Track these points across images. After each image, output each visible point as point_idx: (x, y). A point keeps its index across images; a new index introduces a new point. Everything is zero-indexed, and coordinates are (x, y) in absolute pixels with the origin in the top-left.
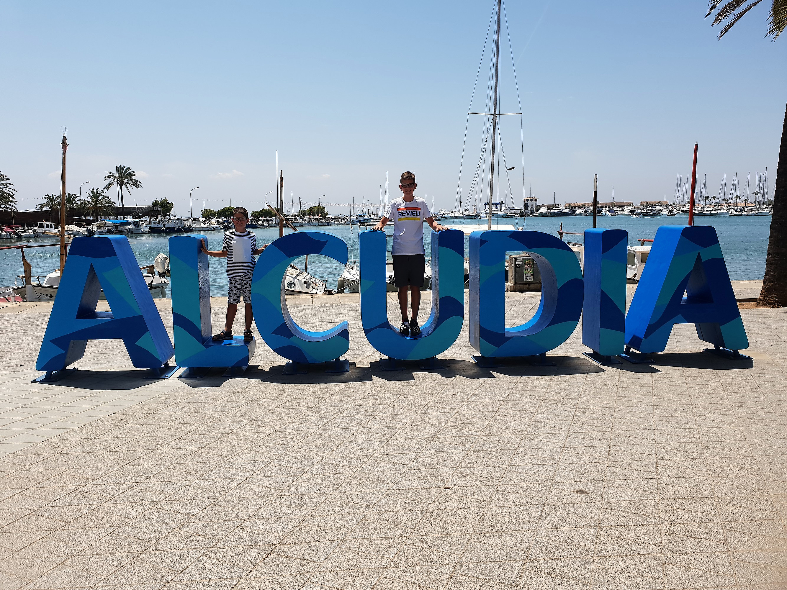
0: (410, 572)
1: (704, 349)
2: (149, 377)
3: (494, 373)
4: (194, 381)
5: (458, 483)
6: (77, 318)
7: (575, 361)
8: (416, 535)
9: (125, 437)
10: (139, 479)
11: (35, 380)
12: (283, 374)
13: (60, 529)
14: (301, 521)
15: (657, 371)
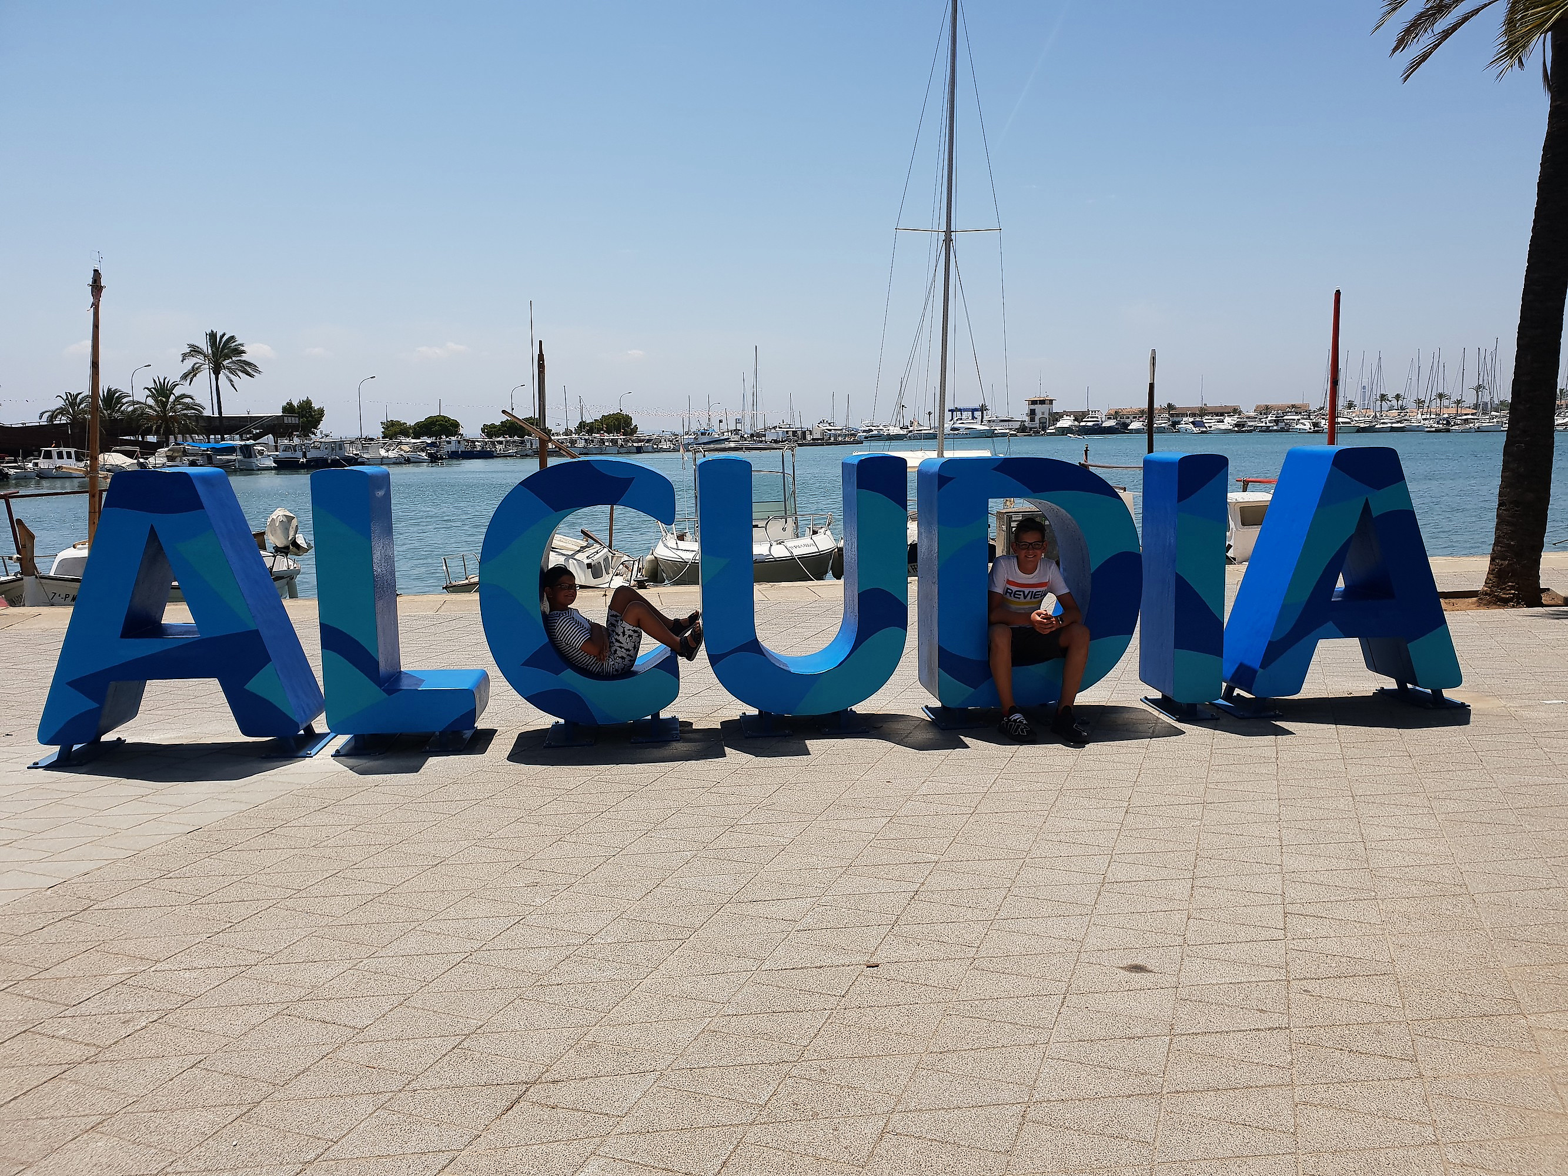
0: (798, 1132)
1: (1376, 690)
2: (273, 755)
3: (967, 740)
4: (364, 761)
5: (894, 956)
6: (122, 636)
7: (1126, 715)
8: (810, 1059)
9: (223, 876)
10: (252, 959)
11: (38, 764)
12: (545, 747)
13: (88, 1061)
14: (582, 1036)
15: (1287, 732)
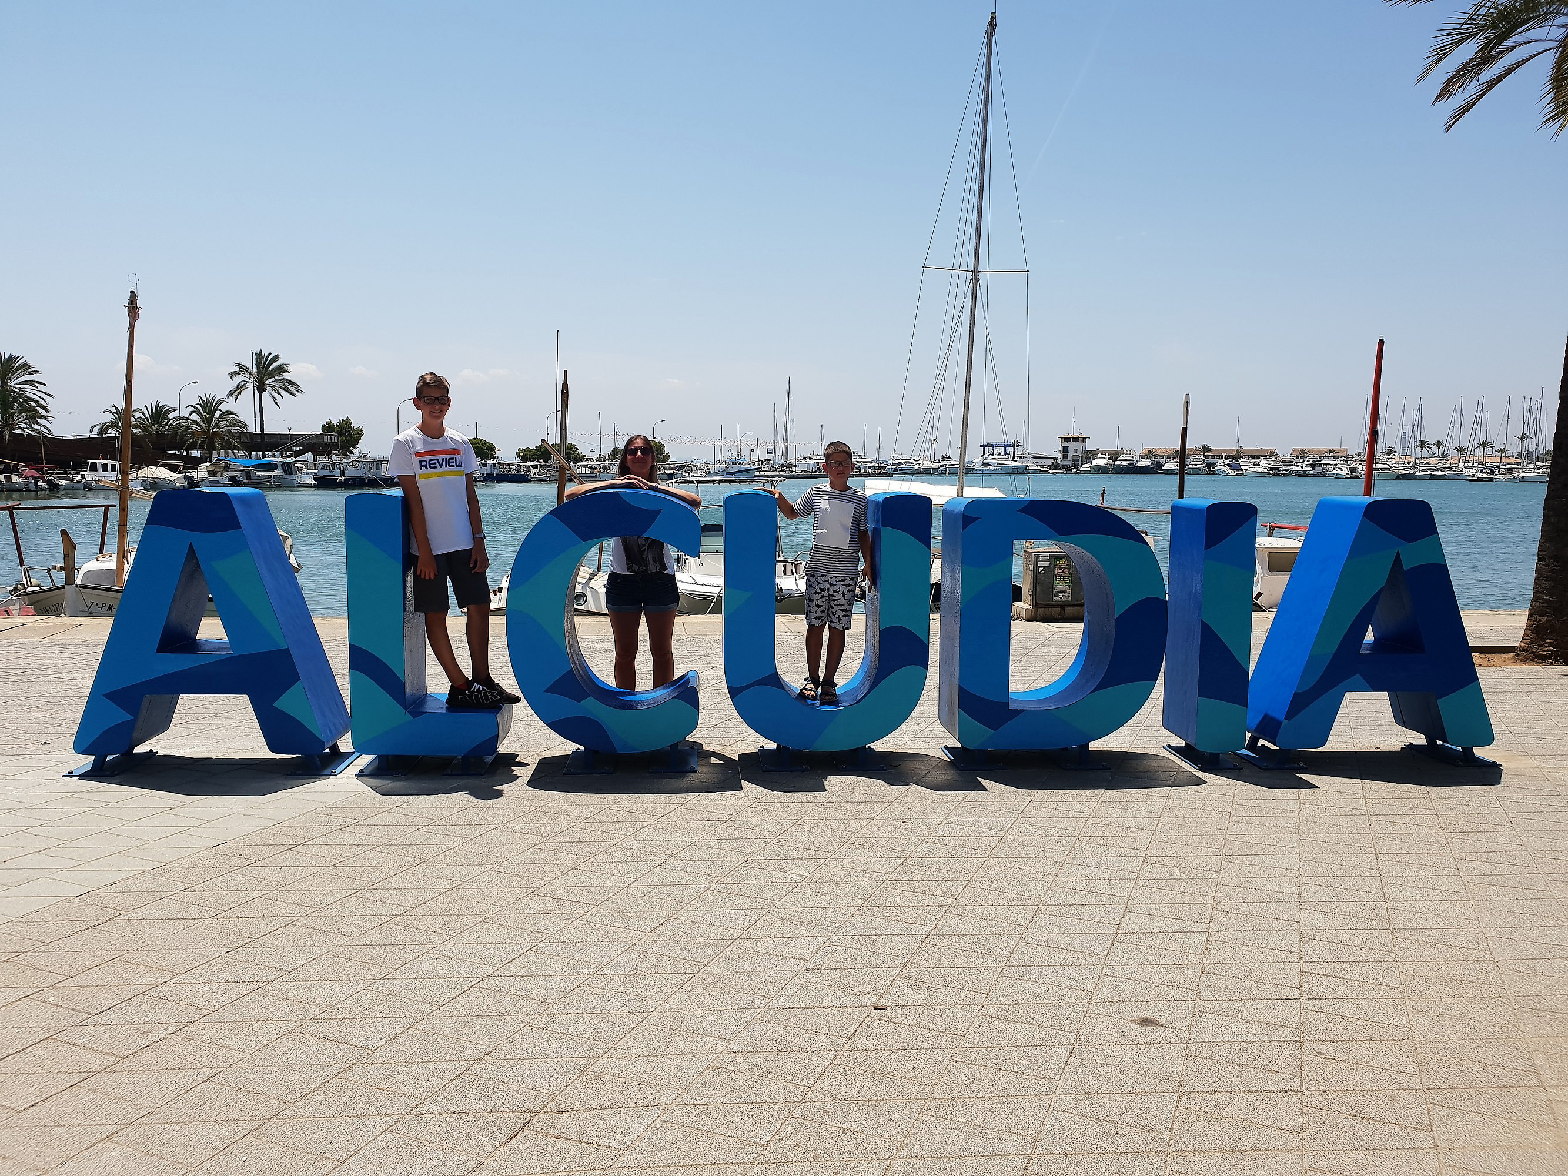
0: (799, 1173)
1: (1405, 745)
2: (298, 772)
3: (985, 783)
4: (387, 782)
5: (902, 999)
6: (159, 650)
7: (1148, 763)
8: (814, 1100)
9: (245, 891)
10: (270, 975)
11: (72, 772)
12: (564, 774)
13: (106, 1070)
14: (588, 1067)
15: (1309, 785)
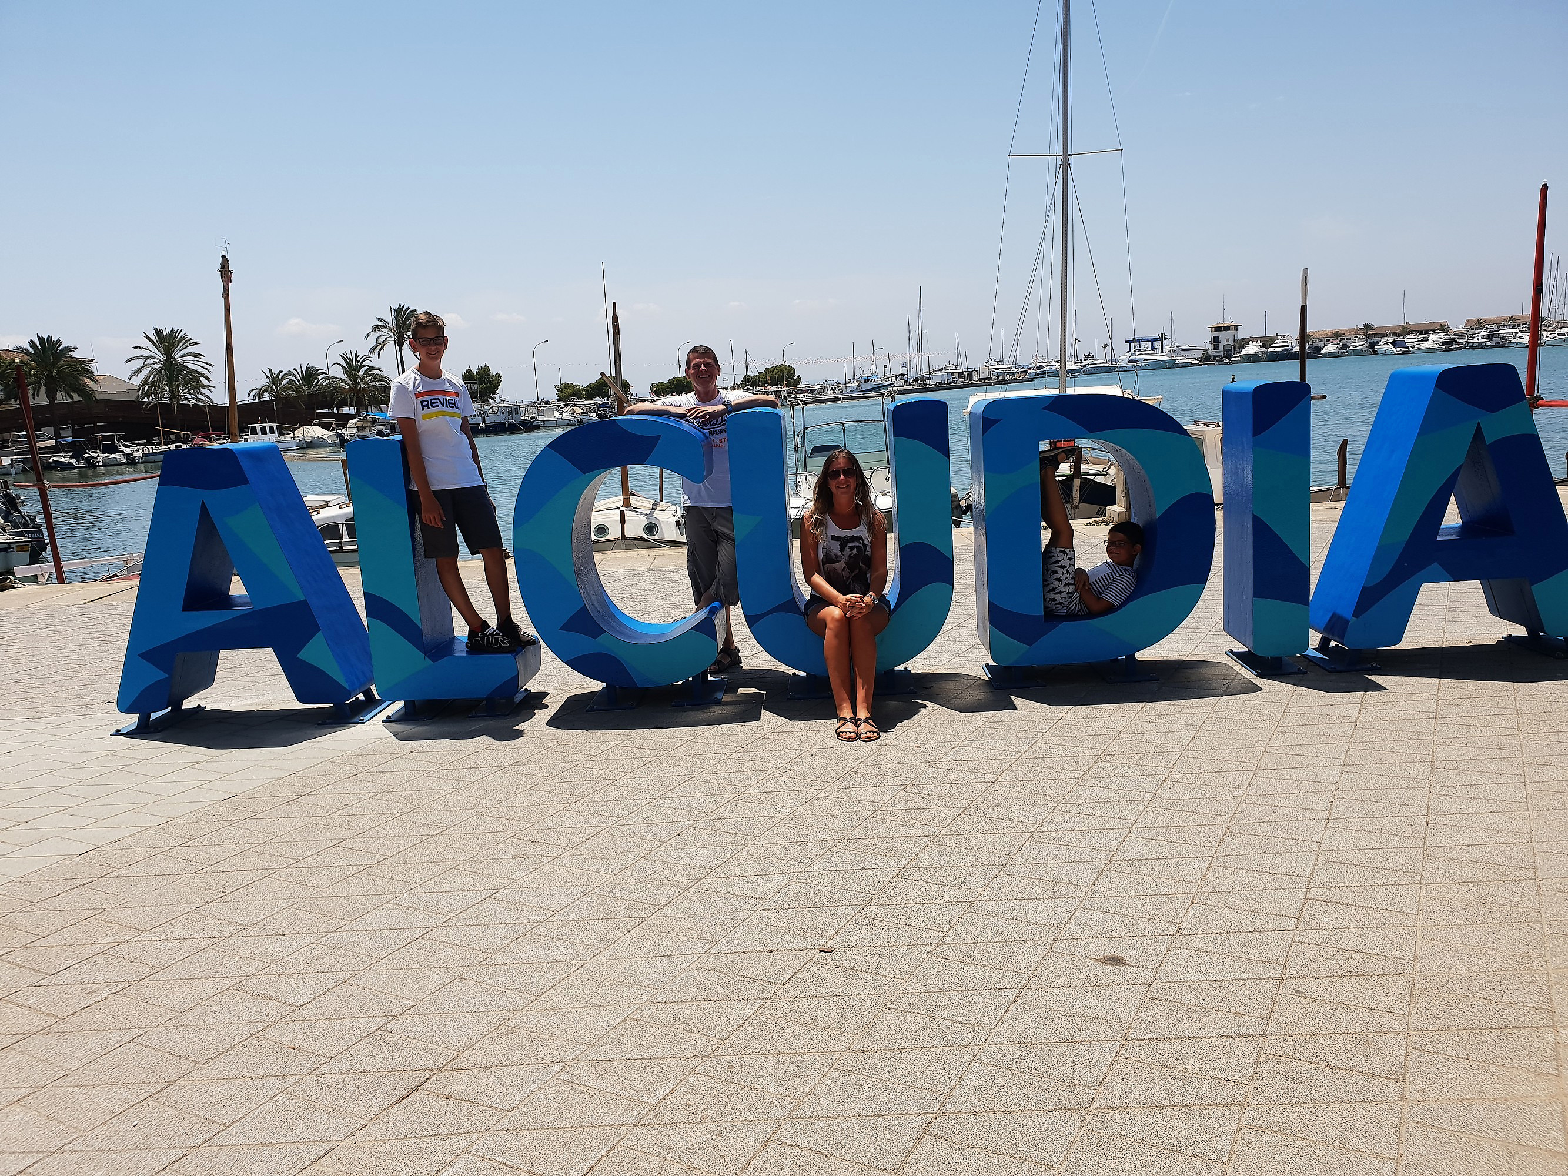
0: (680, 1136)
1: (1502, 637)
2: (328, 721)
3: (1017, 701)
4: (410, 727)
5: (853, 940)
6: (184, 609)
7: (1203, 671)
8: (723, 1054)
9: (236, 844)
10: (227, 930)
11: (120, 731)
12: (587, 711)
13: (42, 1032)
14: (504, 1021)
15: (1379, 688)
